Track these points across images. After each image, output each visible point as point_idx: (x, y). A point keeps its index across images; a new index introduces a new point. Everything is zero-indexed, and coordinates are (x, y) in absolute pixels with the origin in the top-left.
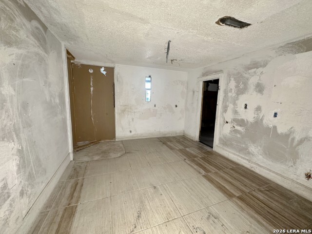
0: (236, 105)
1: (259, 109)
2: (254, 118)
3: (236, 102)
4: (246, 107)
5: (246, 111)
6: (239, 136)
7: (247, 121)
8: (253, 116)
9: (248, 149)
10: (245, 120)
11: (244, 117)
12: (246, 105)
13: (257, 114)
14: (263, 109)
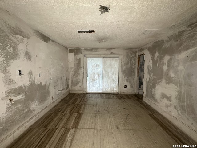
0: (9, 72)
1: (31, 73)
2: (29, 81)
3: (7, 69)
4: (20, 74)
5: (21, 78)
6: (20, 105)
7: (25, 86)
8: (28, 79)
9: (30, 110)
10: (23, 86)
11: (21, 84)
12: (20, 71)
13: (31, 78)
14: (33, 72)
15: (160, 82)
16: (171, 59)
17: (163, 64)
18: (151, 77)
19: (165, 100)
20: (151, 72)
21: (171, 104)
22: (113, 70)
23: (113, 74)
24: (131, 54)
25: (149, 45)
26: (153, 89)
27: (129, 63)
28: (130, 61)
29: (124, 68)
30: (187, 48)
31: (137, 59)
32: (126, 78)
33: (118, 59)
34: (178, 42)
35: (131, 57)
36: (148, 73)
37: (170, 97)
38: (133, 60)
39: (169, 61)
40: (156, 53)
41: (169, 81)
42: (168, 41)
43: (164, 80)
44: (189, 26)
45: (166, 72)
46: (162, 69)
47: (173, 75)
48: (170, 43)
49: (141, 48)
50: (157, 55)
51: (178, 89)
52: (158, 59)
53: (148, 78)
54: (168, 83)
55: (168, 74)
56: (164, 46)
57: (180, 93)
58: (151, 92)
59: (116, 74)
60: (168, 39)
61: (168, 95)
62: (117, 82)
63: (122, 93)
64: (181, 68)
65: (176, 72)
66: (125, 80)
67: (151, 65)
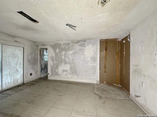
15: (61, 64)
16: (66, 53)
17: (62, 55)
18: (54, 63)
19: (65, 73)
20: (54, 59)
21: (68, 73)
22: (16, 60)
23: (17, 64)
24: (35, 46)
25: (52, 44)
26: (57, 69)
27: (33, 53)
28: (34, 52)
29: (29, 58)
30: (72, 50)
31: (39, 51)
32: (31, 66)
33: (22, 49)
34: (68, 46)
35: (35, 48)
36: (52, 60)
37: (67, 70)
38: (36, 52)
39: (65, 54)
40: (57, 49)
41: (66, 63)
42: (64, 45)
43: (63, 63)
44: (72, 42)
45: (64, 59)
46: (61, 58)
47: (67, 60)
48: (64, 46)
49: (43, 44)
50: (57, 50)
51: (70, 65)
52: (59, 52)
53: (52, 64)
54: (66, 64)
55: (65, 60)
56: (61, 47)
57: (71, 67)
58: (55, 71)
59: (20, 64)
60: (63, 44)
61: (66, 70)
62: (22, 72)
63: (28, 82)
64: (70, 57)
65: (69, 59)
66: (30, 69)
67: (54, 56)
